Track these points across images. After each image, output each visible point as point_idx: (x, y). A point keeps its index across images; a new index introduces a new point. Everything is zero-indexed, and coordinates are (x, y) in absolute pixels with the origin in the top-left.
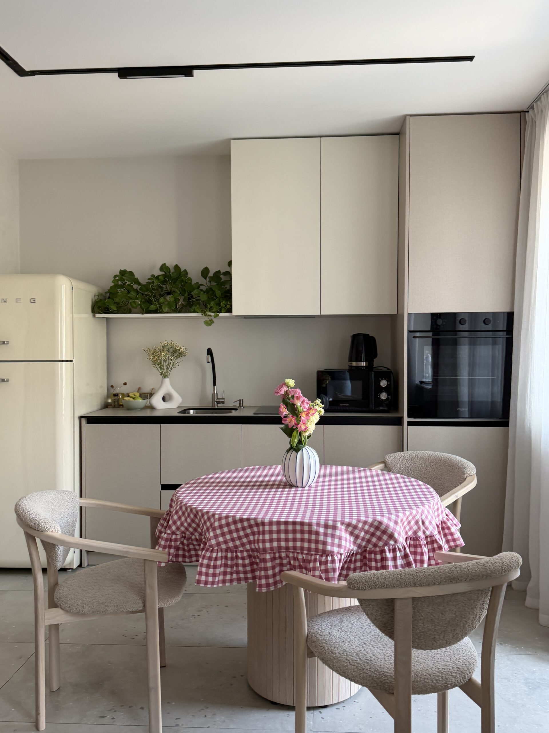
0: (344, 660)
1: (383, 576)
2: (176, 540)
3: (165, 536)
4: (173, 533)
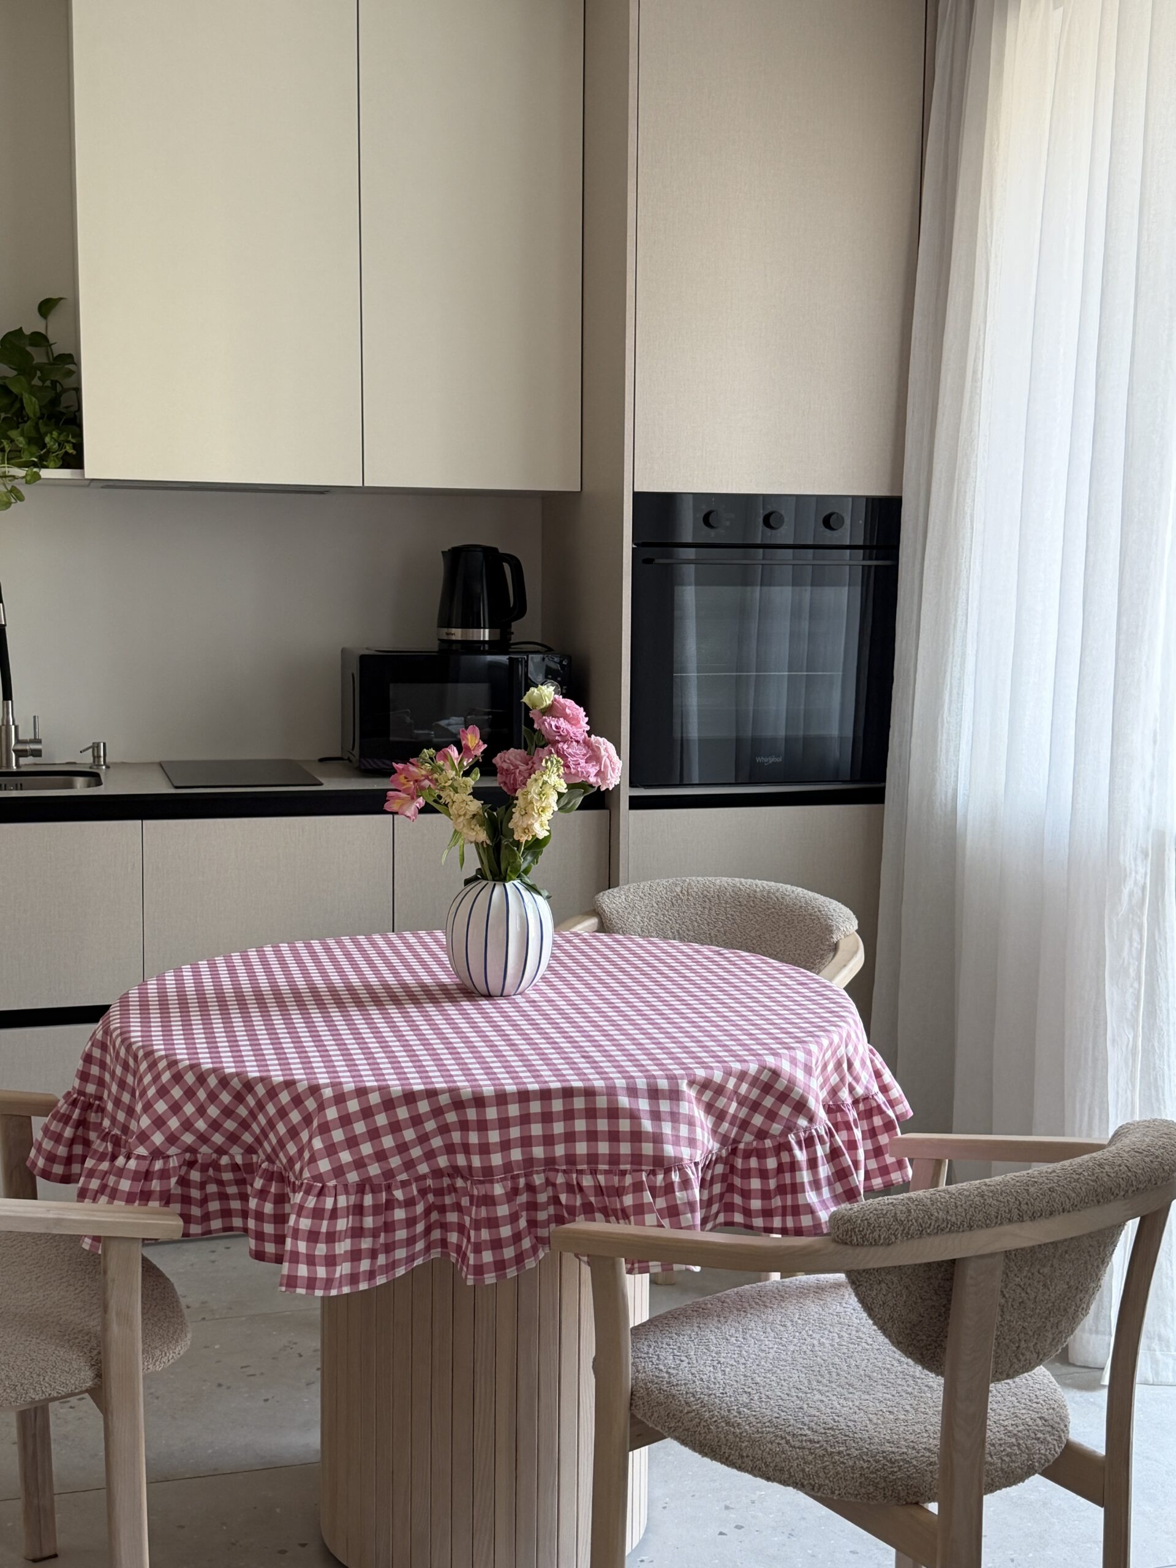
0: (770, 1437)
1: (939, 1204)
2: (164, 1174)
3: (132, 1164)
4: (157, 1153)
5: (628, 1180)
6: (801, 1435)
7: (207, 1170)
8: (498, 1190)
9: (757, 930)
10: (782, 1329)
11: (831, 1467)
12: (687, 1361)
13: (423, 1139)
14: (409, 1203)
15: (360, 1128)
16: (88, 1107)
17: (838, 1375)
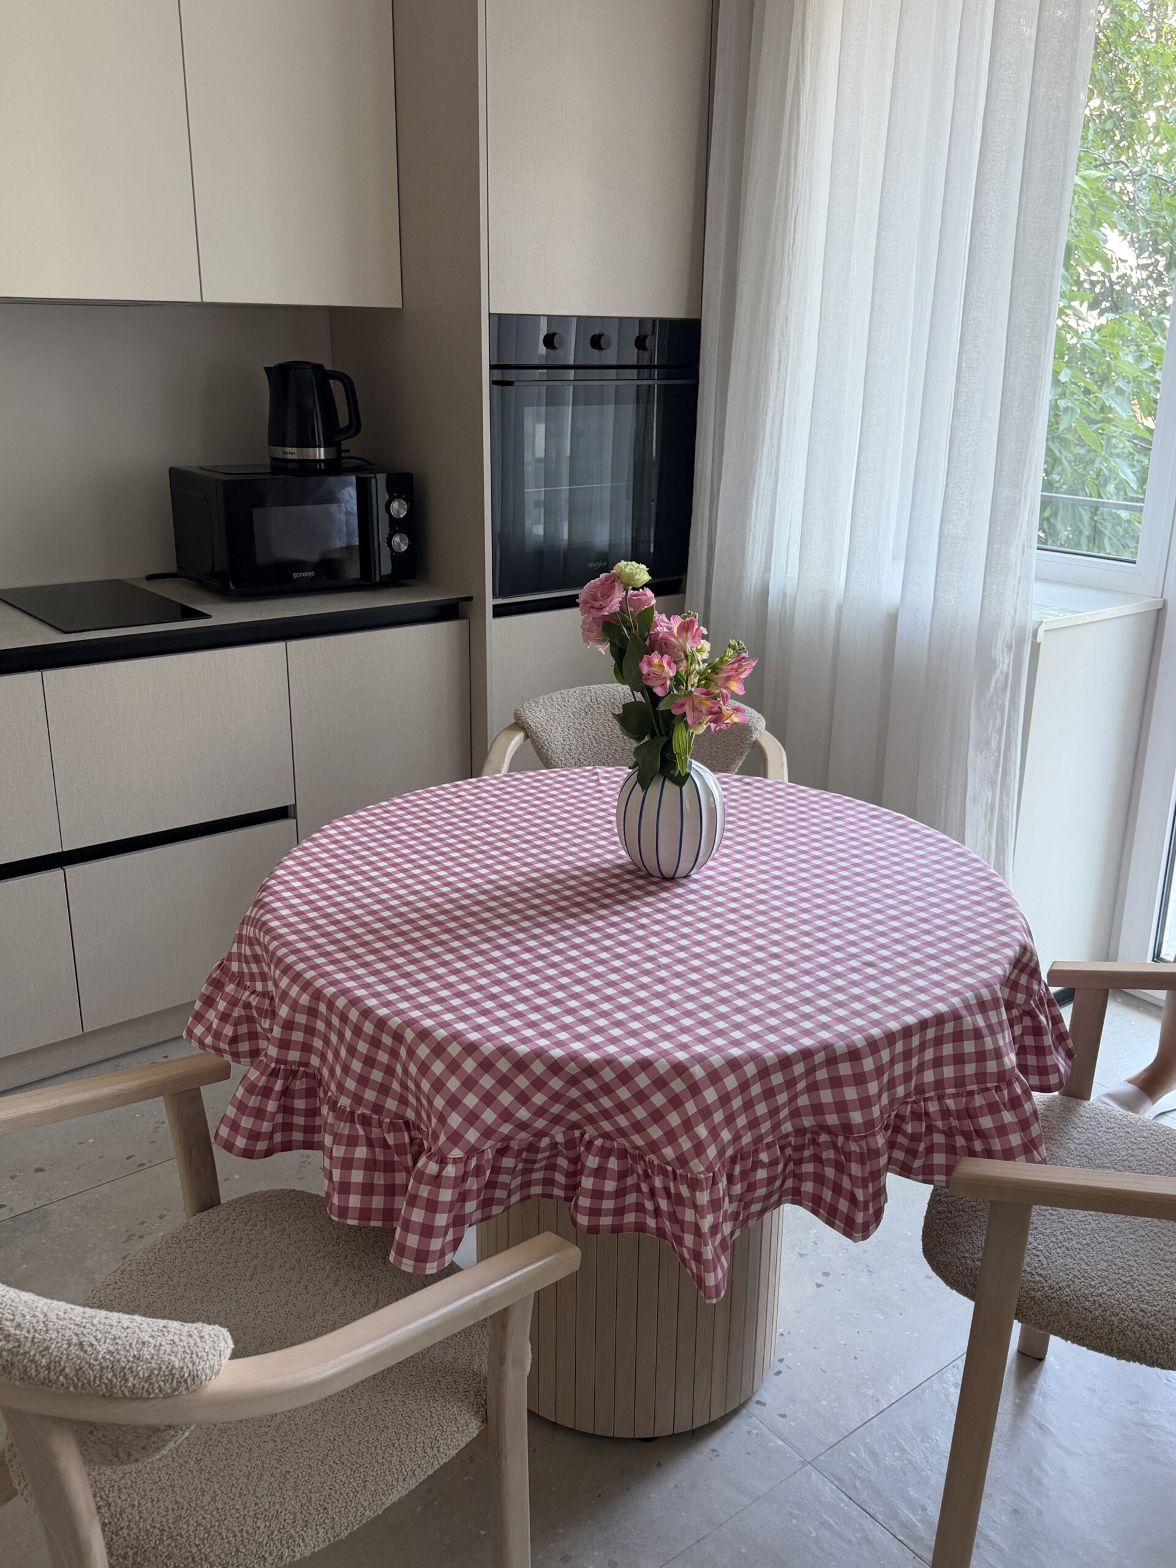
2: (478, 1171)
4: (473, 1151)
5: (980, 1101)
7: (521, 1154)
13: (793, 1099)
14: (772, 1162)
15: (737, 1103)
16: (290, 1074)
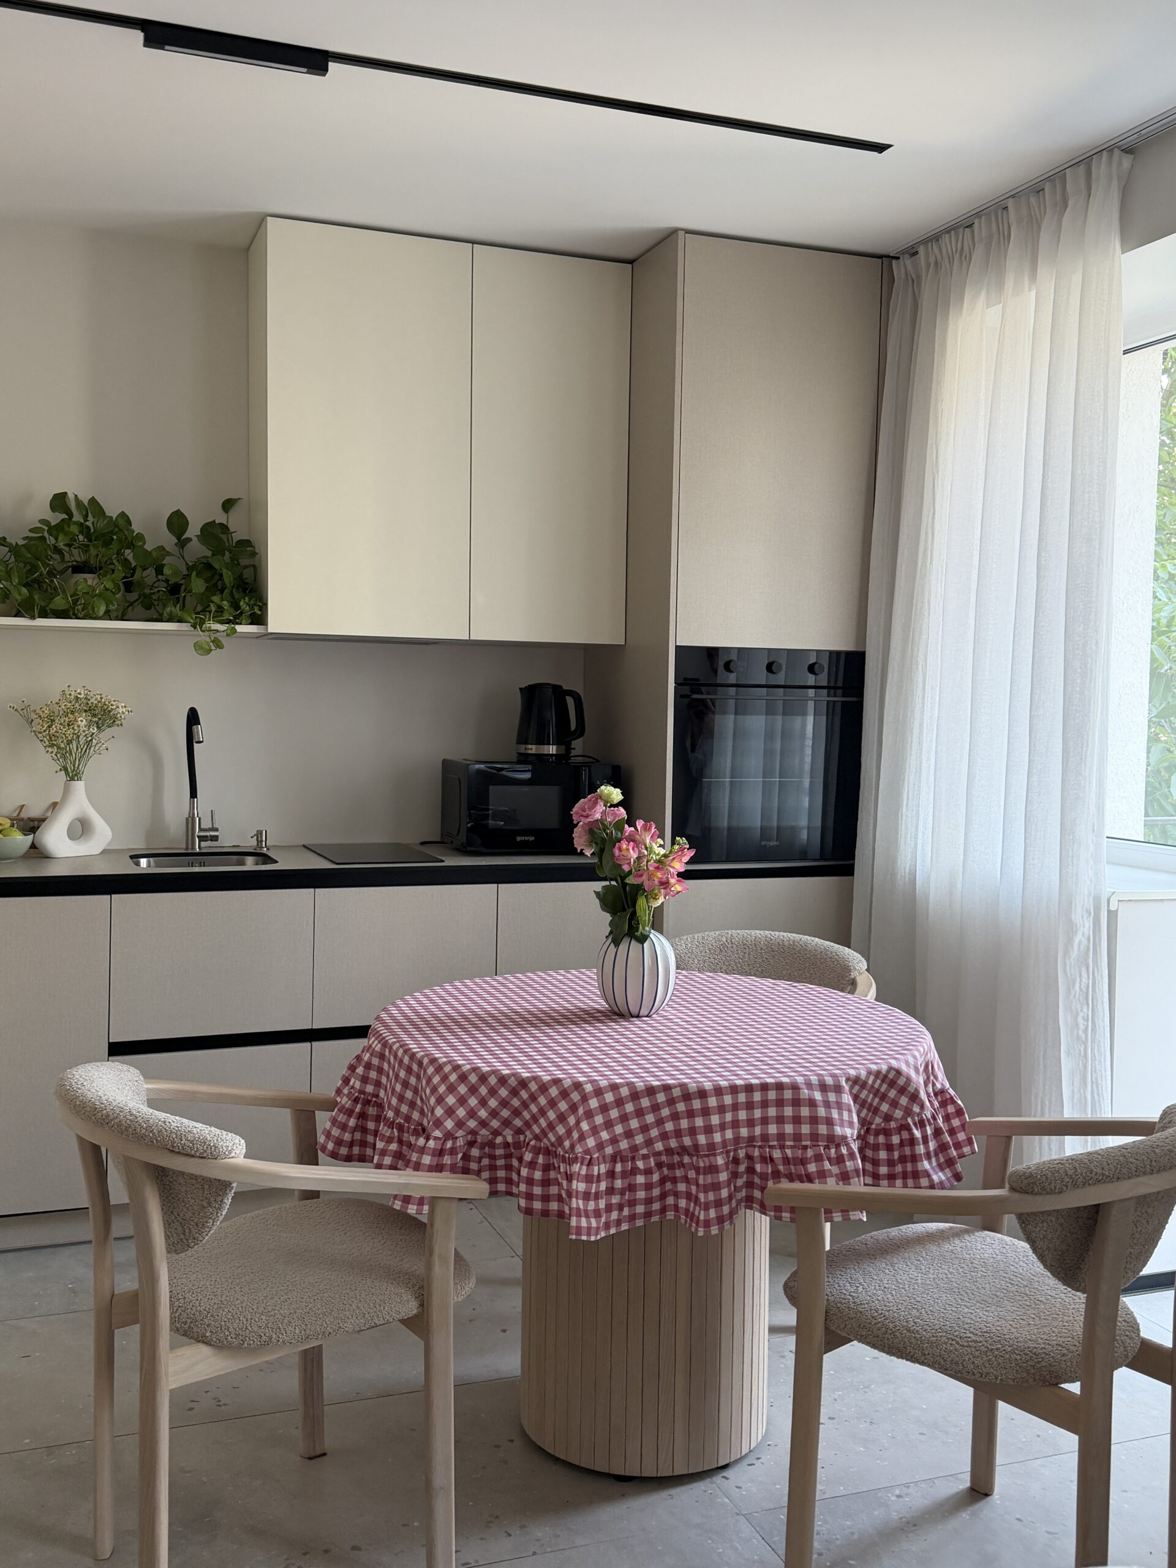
3: (431, 1144)
4: (449, 1135)
5: (810, 1153)
6: (966, 1337)
7: (484, 1148)
8: (720, 1161)
9: (788, 970)
10: (919, 1263)
11: (994, 1359)
12: (861, 1287)
13: (660, 1122)
14: (648, 1172)
15: (614, 1114)
16: (367, 1103)
17: (973, 1294)
